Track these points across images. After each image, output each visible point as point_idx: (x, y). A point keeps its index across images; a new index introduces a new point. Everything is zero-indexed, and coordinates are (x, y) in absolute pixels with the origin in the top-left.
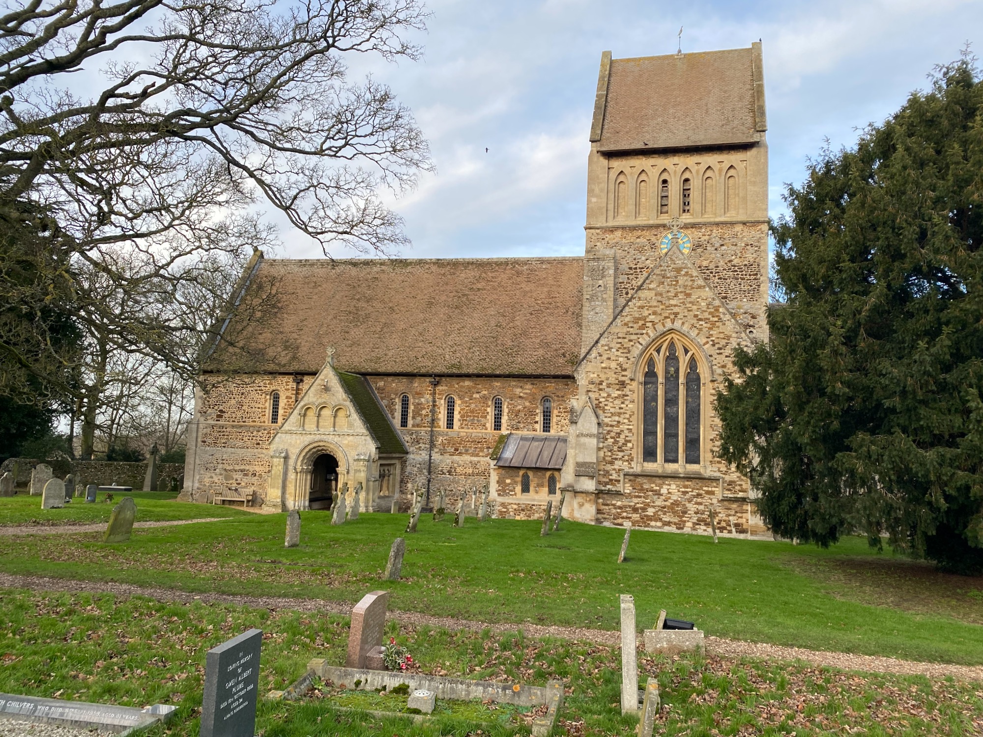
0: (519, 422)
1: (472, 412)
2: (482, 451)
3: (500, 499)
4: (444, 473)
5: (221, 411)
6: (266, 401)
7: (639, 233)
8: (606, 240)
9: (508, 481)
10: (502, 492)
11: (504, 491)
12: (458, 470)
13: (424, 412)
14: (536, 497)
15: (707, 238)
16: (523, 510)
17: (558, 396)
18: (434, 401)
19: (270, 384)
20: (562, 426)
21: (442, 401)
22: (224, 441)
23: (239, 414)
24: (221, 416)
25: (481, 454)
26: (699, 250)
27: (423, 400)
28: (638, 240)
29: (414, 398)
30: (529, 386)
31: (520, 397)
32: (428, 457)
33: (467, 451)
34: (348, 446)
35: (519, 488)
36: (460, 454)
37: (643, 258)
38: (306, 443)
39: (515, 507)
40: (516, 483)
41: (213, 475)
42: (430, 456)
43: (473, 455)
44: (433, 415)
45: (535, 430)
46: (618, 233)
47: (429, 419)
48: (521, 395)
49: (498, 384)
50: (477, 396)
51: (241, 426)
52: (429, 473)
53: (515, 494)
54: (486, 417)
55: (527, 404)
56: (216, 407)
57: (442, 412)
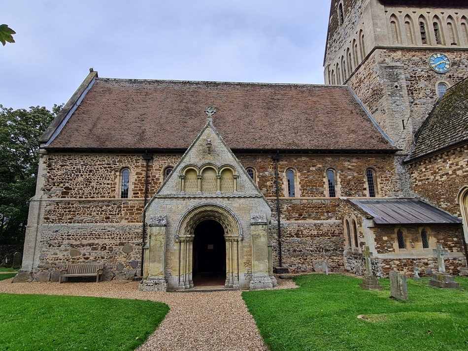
0: (351, 189)
1: (311, 182)
2: (323, 215)
3: (382, 256)
4: (292, 236)
5: (67, 188)
6: (116, 177)
7: (413, 53)
8: (392, 56)
9: (385, 238)
10: (381, 249)
11: (383, 248)
12: (305, 232)
13: (268, 183)
14: (413, 251)
15: (458, 59)
16: (405, 265)
17: (379, 168)
18: (276, 174)
19: (120, 161)
20: (386, 192)
21: (284, 174)
22: (70, 216)
23: (87, 191)
24: (67, 193)
25: (322, 217)
26: (455, 67)
27: (266, 173)
28: (414, 58)
29: (258, 172)
30: (354, 160)
31: (349, 169)
32: (276, 222)
33: (310, 215)
34: (239, 209)
35: (396, 245)
36: (304, 218)
37: (420, 70)
38: (190, 208)
39: (398, 262)
40: (393, 239)
41: (57, 251)
42: (279, 222)
43: (315, 219)
44: (277, 187)
45: (365, 195)
46: (399, 53)
47: (274, 189)
48: (350, 167)
49: (330, 159)
50: (314, 169)
51: (89, 202)
52: (279, 236)
53: (394, 250)
54: (322, 186)
55: (355, 174)
56: (62, 185)
57: (285, 183)
